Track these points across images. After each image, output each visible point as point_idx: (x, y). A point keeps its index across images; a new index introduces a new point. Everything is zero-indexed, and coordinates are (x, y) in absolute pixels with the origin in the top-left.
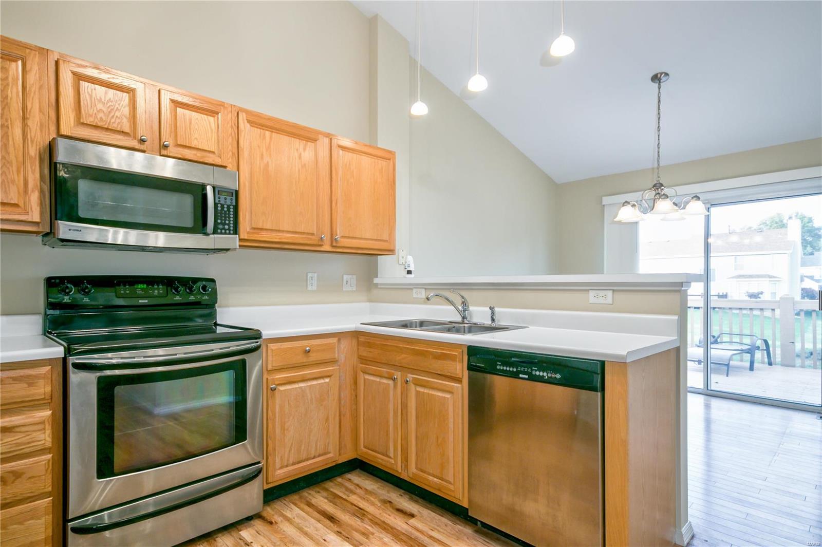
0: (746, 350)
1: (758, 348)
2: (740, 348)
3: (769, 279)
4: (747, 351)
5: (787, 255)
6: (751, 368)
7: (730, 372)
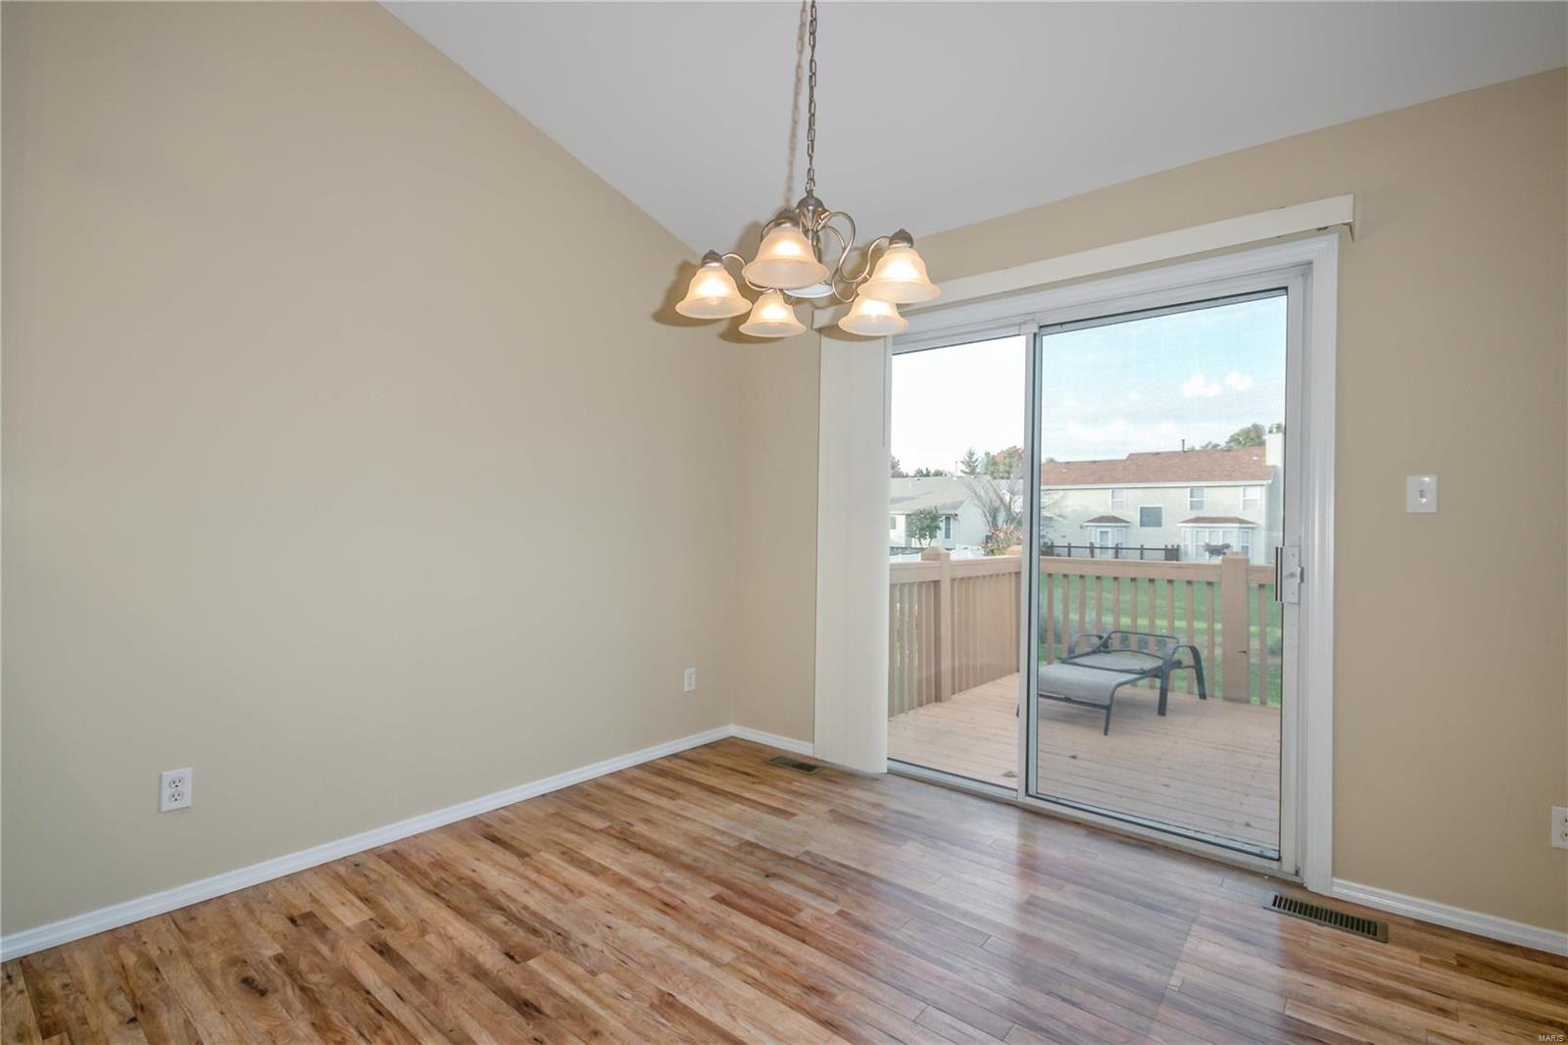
0: (1150, 671)
1: (1178, 664)
2: (1137, 667)
3: (1237, 525)
4: (1156, 673)
5: (1264, 488)
6: (1162, 709)
7: (1111, 727)
